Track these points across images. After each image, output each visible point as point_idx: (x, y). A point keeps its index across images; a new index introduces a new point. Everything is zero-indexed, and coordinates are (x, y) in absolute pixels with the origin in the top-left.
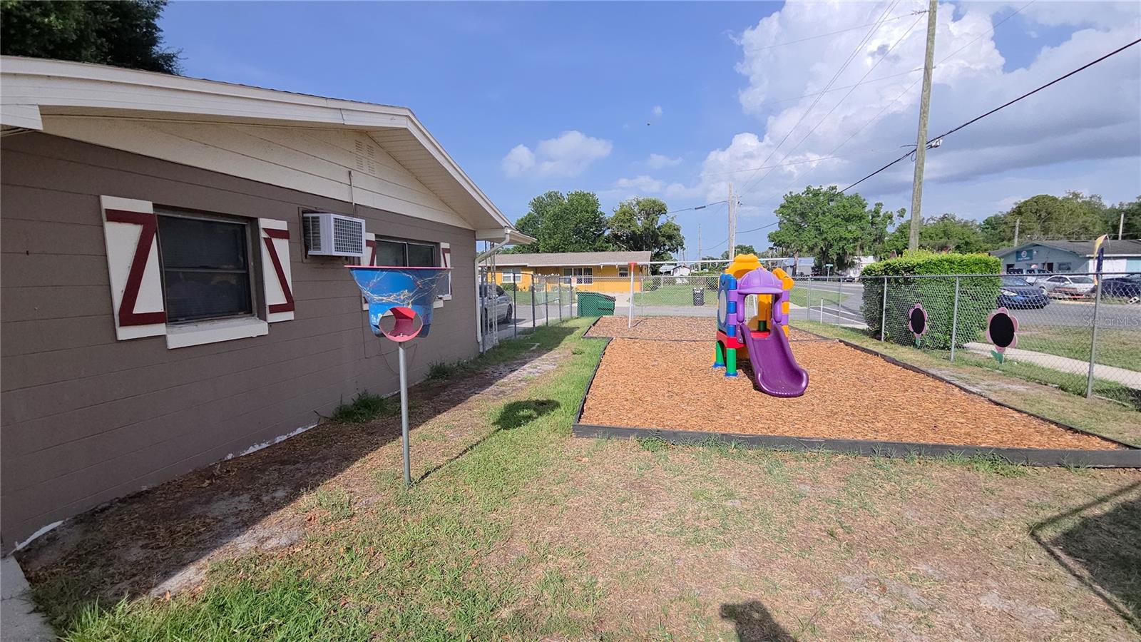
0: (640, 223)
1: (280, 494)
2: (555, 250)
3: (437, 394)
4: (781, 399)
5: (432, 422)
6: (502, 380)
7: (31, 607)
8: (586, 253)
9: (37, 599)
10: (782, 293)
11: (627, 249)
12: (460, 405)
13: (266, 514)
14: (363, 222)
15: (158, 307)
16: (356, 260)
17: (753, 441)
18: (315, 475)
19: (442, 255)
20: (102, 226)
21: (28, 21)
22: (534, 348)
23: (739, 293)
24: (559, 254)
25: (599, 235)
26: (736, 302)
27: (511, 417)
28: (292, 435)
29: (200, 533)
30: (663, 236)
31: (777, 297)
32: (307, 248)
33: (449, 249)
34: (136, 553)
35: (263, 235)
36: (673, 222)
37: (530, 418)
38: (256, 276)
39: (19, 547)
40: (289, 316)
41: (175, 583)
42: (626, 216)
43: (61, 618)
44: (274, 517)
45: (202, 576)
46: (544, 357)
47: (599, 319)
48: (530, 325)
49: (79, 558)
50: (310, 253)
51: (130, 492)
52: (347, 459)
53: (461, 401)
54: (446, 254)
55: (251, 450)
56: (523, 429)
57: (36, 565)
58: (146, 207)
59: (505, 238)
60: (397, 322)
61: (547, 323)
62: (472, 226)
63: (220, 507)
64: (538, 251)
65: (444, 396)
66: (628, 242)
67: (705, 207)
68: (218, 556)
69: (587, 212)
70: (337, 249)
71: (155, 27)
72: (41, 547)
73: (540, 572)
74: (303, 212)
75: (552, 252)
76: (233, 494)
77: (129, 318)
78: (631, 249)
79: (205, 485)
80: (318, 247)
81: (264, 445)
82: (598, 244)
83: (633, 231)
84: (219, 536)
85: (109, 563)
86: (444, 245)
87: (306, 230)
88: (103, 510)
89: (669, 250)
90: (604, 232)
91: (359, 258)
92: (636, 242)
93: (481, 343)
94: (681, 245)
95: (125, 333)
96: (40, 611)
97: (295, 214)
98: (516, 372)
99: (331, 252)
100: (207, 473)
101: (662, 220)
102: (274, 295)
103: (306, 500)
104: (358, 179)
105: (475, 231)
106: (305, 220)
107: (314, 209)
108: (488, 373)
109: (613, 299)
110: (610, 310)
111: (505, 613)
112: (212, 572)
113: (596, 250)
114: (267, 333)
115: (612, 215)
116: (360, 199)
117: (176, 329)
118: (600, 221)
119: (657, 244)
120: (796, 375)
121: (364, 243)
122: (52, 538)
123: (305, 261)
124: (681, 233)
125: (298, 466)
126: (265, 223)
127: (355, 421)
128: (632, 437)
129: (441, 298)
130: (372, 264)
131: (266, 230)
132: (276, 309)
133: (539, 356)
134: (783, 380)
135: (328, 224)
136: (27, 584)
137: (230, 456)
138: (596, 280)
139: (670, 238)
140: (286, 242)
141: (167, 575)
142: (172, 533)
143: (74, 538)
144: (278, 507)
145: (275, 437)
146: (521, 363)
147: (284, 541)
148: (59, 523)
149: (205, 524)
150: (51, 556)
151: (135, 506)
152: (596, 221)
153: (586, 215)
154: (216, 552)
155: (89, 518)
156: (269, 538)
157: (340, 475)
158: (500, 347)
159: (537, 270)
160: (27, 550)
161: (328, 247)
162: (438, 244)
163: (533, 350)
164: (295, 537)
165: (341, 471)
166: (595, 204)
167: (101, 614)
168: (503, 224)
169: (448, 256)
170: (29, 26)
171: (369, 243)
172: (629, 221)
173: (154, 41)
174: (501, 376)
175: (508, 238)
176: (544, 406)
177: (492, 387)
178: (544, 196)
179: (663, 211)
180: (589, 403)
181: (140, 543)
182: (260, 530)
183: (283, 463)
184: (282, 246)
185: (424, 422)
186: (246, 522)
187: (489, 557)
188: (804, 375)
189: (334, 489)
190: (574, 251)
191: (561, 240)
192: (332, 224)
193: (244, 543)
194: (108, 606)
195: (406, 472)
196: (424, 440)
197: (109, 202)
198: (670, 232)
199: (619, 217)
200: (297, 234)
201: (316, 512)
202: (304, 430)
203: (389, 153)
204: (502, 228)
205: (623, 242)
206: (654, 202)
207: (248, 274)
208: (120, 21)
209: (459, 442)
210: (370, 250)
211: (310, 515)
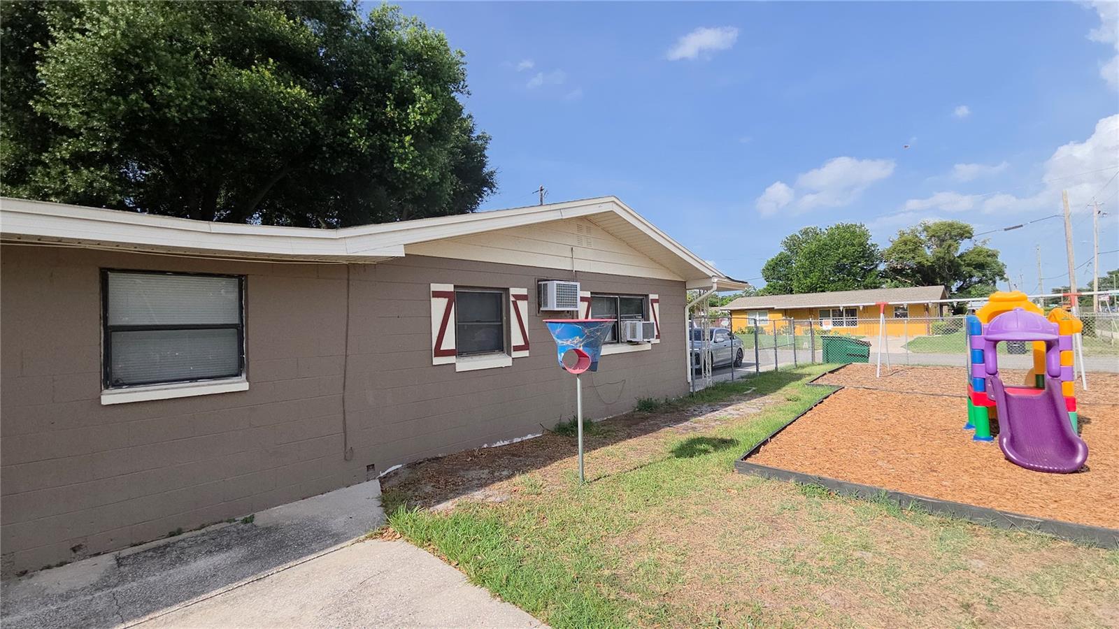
0: (929, 253)
1: (505, 473)
2: (812, 289)
3: (637, 424)
4: (1038, 473)
5: (622, 443)
6: (699, 418)
7: (380, 503)
8: (853, 292)
9: (384, 501)
10: (1058, 340)
11: (912, 285)
12: (650, 434)
13: (493, 482)
14: (578, 284)
15: (453, 347)
16: (575, 314)
17: (935, 507)
18: (528, 465)
19: (650, 305)
20: (430, 301)
21: (415, 175)
22: (749, 392)
23: (987, 340)
24: (817, 294)
25: (870, 270)
26: (983, 350)
27: (688, 450)
28: (524, 438)
29: (459, 485)
30: (969, 265)
31: (1050, 345)
32: (540, 306)
33: (658, 300)
34: (429, 489)
35: (512, 299)
36: (985, 247)
37: (706, 452)
38: (507, 328)
39: (382, 475)
40: (526, 353)
41: (441, 507)
42: (910, 245)
43: (391, 510)
44: (497, 485)
45: (453, 507)
46: (754, 401)
47: (845, 366)
48: (753, 369)
49: (405, 485)
50: (541, 309)
51: (434, 457)
52: (552, 459)
53: (653, 431)
54: (654, 304)
55: (498, 444)
56: (695, 459)
57: (387, 486)
58: (449, 288)
59: (712, 287)
60: (579, 360)
61: (776, 368)
62: (682, 278)
63: (472, 474)
64: (791, 292)
65: (642, 425)
66: (914, 276)
67: (1022, 226)
68: (463, 499)
69: (853, 245)
70: (558, 306)
71: (484, 156)
72: (391, 476)
73: (646, 557)
74: (538, 281)
75: (809, 292)
76: (481, 468)
77: (440, 353)
78: (918, 283)
79: (469, 460)
80: (546, 305)
81: (506, 443)
82: (869, 280)
83: (919, 263)
84: (468, 489)
85: (416, 490)
86: (652, 296)
87: (539, 293)
88: (420, 463)
89: (980, 282)
90: (876, 267)
91: (577, 311)
92: (925, 276)
93: (691, 384)
94: (1001, 274)
95: (437, 361)
96: (383, 506)
97: (532, 282)
98: (717, 412)
99: (554, 307)
100: (470, 453)
101: (964, 246)
102: (517, 339)
103: (518, 479)
104: (578, 252)
105: (685, 282)
106: (539, 286)
107: (546, 278)
108: (688, 410)
109: (868, 345)
110: (865, 357)
111: (607, 572)
112: (458, 506)
113: (866, 287)
114: (511, 365)
115: (889, 246)
116: (579, 267)
117: (461, 359)
118: (871, 254)
119: (957, 275)
120: (1069, 446)
121: (579, 299)
122: (396, 473)
123: (538, 315)
124: (1000, 260)
125: (521, 458)
126: (513, 291)
127: (567, 435)
128: (792, 481)
129: (649, 342)
130: (587, 317)
131: (514, 296)
132: (517, 348)
133: (748, 400)
134: (1050, 451)
135: (552, 288)
136: (381, 493)
137: (485, 446)
138: (860, 322)
139: (981, 267)
140: (525, 302)
141: (439, 502)
142: (447, 482)
143: (405, 474)
144: (501, 480)
145: (512, 438)
146: (724, 405)
147: (498, 499)
148: (401, 466)
149: (462, 481)
150: (395, 481)
151: (434, 464)
152: (867, 254)
153: (851, 249)
154: (463, 497)
155: (413, 466)
156: (491, 496)
157: (543, 469)
158: (713, 388)
159: (786, 312)
160: (385, 477)
161: (553, 305)
162: (647, 296)
163: (746, 394)
164: (504, 499)
165: (544, 466)
166: (865, 235)
167: (407, 512)
168: (711, 274)
169: (656, 306)
170: (416, 178)
171: (583, 299)
172: (913, 251)
173: (483, 165)
174: (701, 414)
175: (715, 286)
176: (722, 443)
177: (686, 423)
178: (798, 234)
179: (968, 235)
180: (769, 446)
181: (432, 484)
182: (488, 491)
183: (514, 455)
184: (523, 306)
185: (615, 443)
186: (482, 484)
187: (614, 539)
188: (1080, 447)
189: (536, 476)
190: (836, 290)
191: (819, 279)
192: (555, 288)
193: (478, 495)
194: (409, 508)
195: (581, 472)
196: (608, 456)
197: (435, 287)
198: (981, 259)
199: (898, 248)
200: (533, 298)
201: (520, 487)
202: (533, 437)
203: (603, 229)
204: (711, 278)
205: (907, 276)
206: (951, 225)
207: (502, 325)
208: (466, 157)
209: (635, 459)
210: (586, 304)
211: (515, 488)
